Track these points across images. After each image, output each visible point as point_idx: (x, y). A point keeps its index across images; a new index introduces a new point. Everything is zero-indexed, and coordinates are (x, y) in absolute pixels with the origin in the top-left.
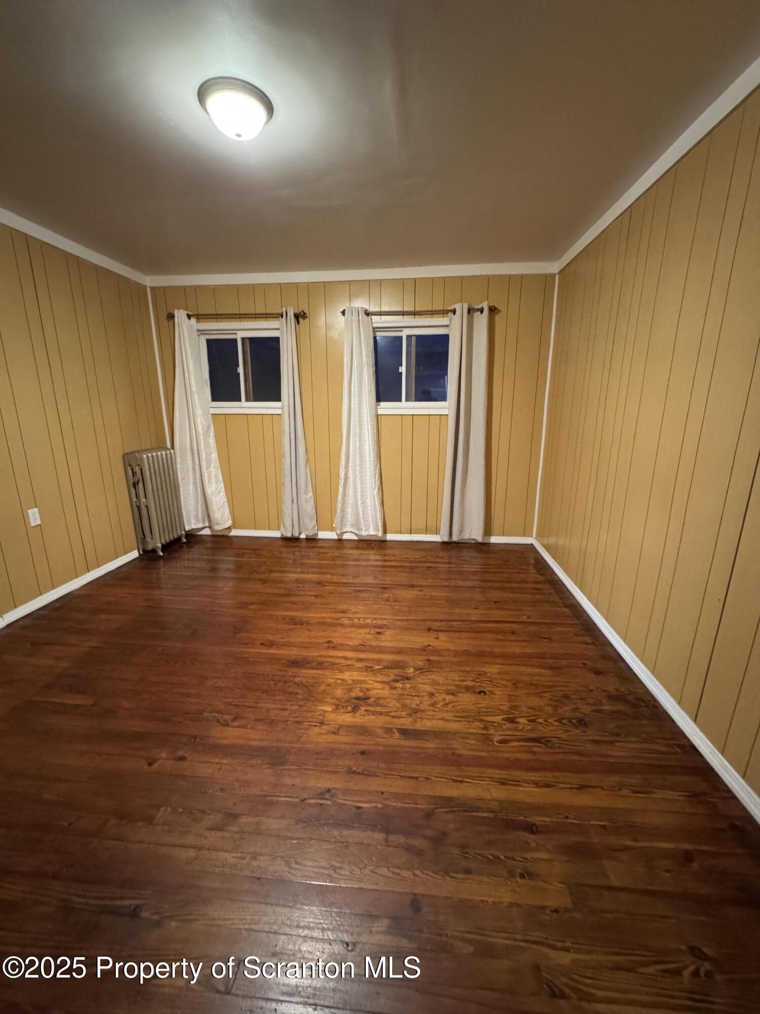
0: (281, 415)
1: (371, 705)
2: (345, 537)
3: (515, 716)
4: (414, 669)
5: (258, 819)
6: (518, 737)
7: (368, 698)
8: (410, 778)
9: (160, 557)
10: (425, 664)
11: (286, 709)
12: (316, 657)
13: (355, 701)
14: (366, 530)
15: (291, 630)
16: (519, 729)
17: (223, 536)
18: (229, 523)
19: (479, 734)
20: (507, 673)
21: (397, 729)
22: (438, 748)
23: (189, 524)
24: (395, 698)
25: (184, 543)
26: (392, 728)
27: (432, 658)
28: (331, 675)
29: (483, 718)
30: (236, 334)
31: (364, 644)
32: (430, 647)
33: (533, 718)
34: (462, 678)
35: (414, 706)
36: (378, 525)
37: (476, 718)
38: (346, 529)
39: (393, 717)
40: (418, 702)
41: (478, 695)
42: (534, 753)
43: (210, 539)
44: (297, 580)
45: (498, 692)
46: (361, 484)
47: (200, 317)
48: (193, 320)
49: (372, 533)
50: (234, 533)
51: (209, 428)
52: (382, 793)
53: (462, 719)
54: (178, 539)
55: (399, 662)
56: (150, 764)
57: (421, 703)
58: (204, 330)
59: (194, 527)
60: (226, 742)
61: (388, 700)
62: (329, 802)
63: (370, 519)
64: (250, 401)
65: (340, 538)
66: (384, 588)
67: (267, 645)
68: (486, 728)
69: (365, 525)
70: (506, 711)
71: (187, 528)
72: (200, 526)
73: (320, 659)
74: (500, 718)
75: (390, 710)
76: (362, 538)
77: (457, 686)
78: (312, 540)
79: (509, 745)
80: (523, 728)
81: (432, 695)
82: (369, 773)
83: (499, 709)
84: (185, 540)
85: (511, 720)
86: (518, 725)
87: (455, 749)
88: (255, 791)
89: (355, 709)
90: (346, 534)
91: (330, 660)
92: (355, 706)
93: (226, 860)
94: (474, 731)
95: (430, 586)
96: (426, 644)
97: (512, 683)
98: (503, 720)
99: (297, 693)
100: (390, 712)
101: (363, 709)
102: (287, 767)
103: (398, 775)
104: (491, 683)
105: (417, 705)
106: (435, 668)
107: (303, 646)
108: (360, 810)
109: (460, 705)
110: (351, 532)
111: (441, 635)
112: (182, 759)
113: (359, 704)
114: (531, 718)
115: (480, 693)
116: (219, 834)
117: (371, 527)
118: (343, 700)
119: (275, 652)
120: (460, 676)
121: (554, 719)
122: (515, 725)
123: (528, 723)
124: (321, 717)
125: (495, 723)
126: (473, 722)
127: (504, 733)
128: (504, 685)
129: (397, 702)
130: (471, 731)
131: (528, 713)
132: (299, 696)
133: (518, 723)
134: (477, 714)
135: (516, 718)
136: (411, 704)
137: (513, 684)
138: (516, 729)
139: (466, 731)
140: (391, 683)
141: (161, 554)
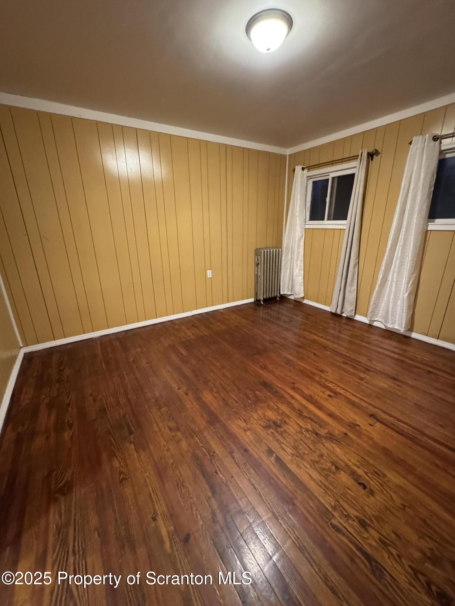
0: (345, 229)
1: (277, 432)
2: (375, 324)
3: (371, 524)
4: (328, 432)
5: (183, 438)
6: (356, 541)
7: (280, 427)
8: (253, 485)
9: (261, 304)
10: (340, 434)
11: (238, 403)
12: (279, 387)
13: (272, 423)
14: (391, 324)
15: (281, 366)
16: (363, 535)
17: (299, 302)
18: (302, 295)
19: (325, 507)
20: (407, 492)
21: (276, 455)
22: (286, 487)
23: (283, 291)
24: (296, 439)
25: (278, 300)
26: (274, 452)
27: (350, 435)
28: (275, 401)
29: (340, 500)
30: (329, 175)
31: (313, 396)
32: (358, 427)
33: (388, 542)
34: (358, 464)
35: (301, 452)
36: (402, 323)
37: (335, 495)
38: (377, 318)
39: (281, 447)
40: (306, 452)
41: (357, 485)
42: (353, 561)
43: (293, 302)
44: (314, 340)
45: (379, 497)
46: (396, 287)
47: (310, 168)
48: (306, 170)
49: (396, 327)
50: (306, 301)
51: (302, 236)
52: (232, 477)
53: (323, 487)
54: (275, 298)
55: (323, 421)
56: (178, 389)
57: (308, 454)
58: (312, 176)
59: (286, 293)
60: (204, 399)
61: (290, 437)
62: (209, 457)
63: (398, 316)
64: (330, 220)
65: (371, 324)
66: (368, 370)
67: (262, 368)
68: (334, 508)
69: (392, 320)
70: (368, 514)
71: (282, 293)
72: (289, 293)
73: (278, 390)
74: (356, 513)
75: (284, 443)
76: (388, 329)
77: (347, 465)
78: (350, 319)
79: (339, 535)
80: (367, 539)
81: (322, 456)
82: (238, 463)
83: (362, 508)
84: (278, 299)
85: (363, 524)
86: (365, 532)
87: (296, 498)
88: (193, 426)
89: (267, 427)
90: (376, 322)
91: (283, 393)
92: (269, 426)
93: (161, 442)
94: (323, 501)
95: (412, 386)
96: (358, 423)
97: (402, 502)
98: (356, 517)
99: (250, 399)
100: (283, 443)
101: (272, 430)
102: (212, 428)
103: (249, 477)
104: (380, 486)
105: (304, 453)
106: (345, 443)
107: (278, 378)
108: (215, 473)
109: (333, 478)
110: (380, 322)
111: (378, 425)
112: (187, 394)
113: (272, 425)
114: (386, 541)
115: (360, 484)
116: (169, 431)
117: (397, 323)
118: (267, 418)
119: (263, 373)
120: (358, 461)
121: (410, 564)
122: (362, 530)
123: (378, 541)
124: (248, 418)
125: (346, 512)
126: (330, 496)
127: (344, 525)
128: (391, 496)
129: (293, 442)
130: (321, 499)
131: (388, 535)
132: (249, 401)
133: (367, 531)
134: (339, 494)
135: (370, 526)
136: (301, 449)
137: (402, 504)
138: (359, 533)
139: (317, 495)
140: (303, 429)
141: (262, 303)
